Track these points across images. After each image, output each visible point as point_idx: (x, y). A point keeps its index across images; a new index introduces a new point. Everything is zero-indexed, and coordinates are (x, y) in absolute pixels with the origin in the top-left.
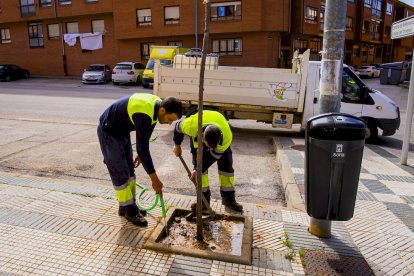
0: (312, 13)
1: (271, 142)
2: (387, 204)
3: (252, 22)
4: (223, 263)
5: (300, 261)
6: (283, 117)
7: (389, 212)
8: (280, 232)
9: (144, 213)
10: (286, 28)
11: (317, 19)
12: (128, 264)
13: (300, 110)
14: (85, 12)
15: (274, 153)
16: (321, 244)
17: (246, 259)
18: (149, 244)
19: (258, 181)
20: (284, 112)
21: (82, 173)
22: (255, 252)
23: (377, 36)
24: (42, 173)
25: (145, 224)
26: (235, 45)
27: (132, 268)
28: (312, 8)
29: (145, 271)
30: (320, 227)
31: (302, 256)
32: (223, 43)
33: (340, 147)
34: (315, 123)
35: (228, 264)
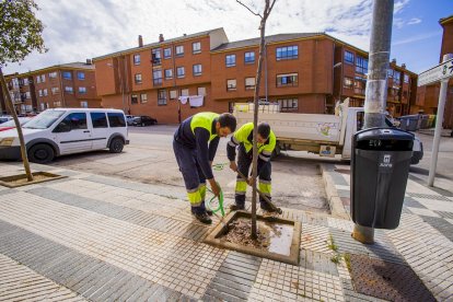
0: (348, 82)
1: (318, 167)
2: (422, 217)
3: (305, 88)
4: (272, 262)
5: (345, 265)
6: (328, 149)
7: (426, 224)
8: (326, 236)
9: (210, 213)
10: (330, 91)
11: (352, 86)
12: (187, 255)
13: (341, 143)
14: (194, 81)
15: (321, 174)
16: (365, 249)
17: (294, 259)
18: (208, 239)
19: (307, 194)
20: (329, 145)
21: (175, 183)
22: (303, 253)
23: (397, 98)
24: (146, 182)
25: (209, 222)
26: (293, 104)
27: (189, 260)
28: (349, 78)
29: (200, 263)
30: (364, 234)
31: (347, 260)
32: (285, 102)
33: (387, 157)
34: (361, 136)
35: (277, 263)
